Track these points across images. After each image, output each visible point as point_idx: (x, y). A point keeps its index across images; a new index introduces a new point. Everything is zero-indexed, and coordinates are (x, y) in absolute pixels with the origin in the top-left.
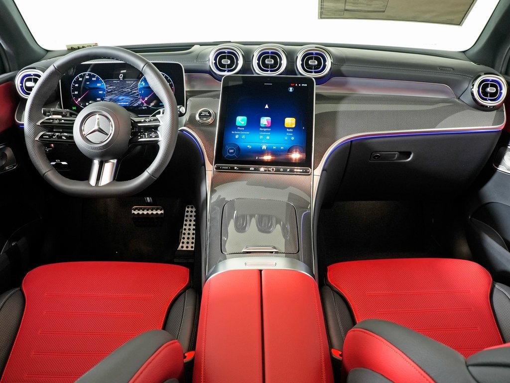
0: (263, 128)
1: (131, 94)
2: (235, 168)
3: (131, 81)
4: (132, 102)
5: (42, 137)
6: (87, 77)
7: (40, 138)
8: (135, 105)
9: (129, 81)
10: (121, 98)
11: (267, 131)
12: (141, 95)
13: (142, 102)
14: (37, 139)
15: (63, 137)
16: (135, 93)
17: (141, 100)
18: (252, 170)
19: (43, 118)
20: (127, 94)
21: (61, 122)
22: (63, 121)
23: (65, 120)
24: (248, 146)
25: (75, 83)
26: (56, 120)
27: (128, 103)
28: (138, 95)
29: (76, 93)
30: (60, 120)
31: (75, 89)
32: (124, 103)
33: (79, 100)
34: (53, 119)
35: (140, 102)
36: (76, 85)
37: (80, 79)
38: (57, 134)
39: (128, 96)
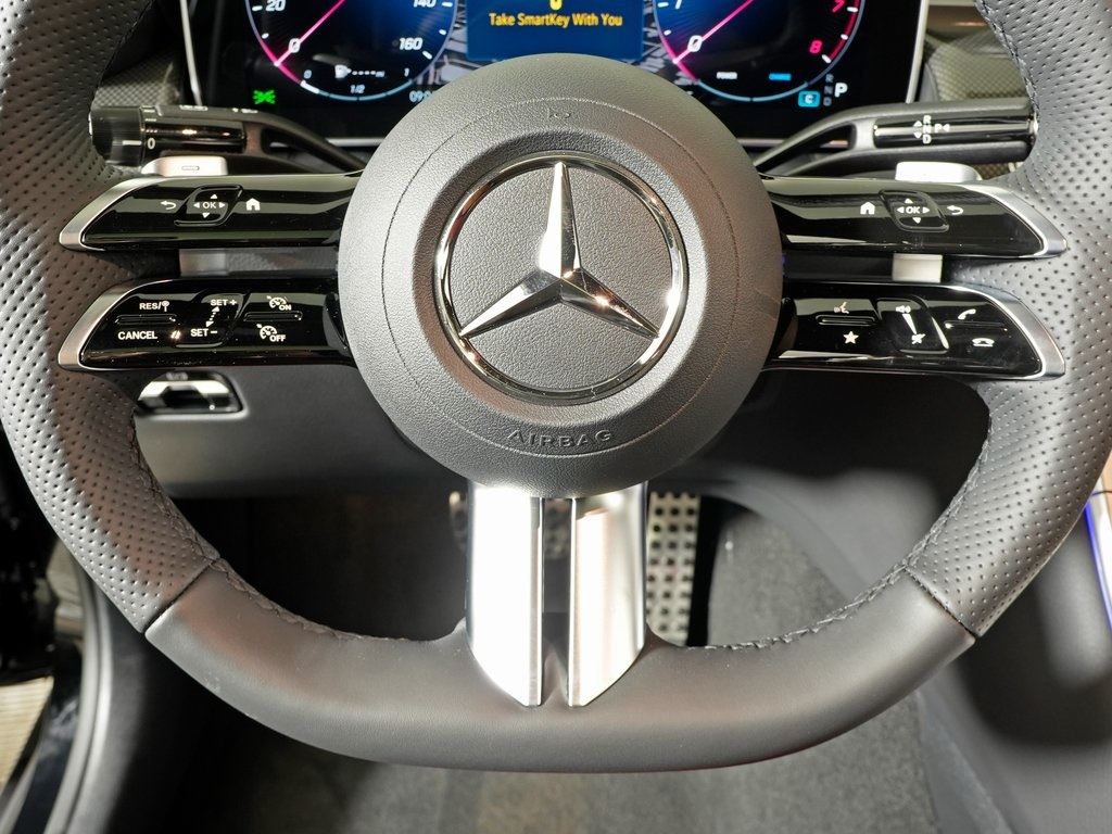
5: (104, 335)
7: (89, 346)
14: (71, 353)
15: (265, 331)
19: (105, 187)
21: (237, 209)
22: (253, 205)
23: (262, 196)
26: (204, 196)
29: (275, 4)
30: (228, 194)
33: (295, 45)
34: (177, 192)
38: (216, 302)
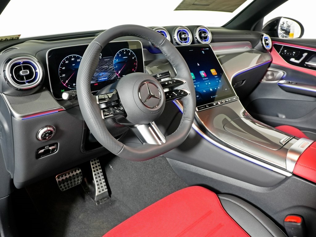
0: (204, 78)
1: (109, 70)
2: (207, 106)
3: (108, 58)
4: (109, 77)
6: (73, 59)
8: (112, 79)
9: (106, 58)
10: (101, 74)
11: (207, 80)
12: (116, 69)
13: (117, 75)
14: (103, 117)
16: (111, 68)
17: (116, 73)
18: (215, 105)
20: (106, 70)
24: (204, 91)
25: (62, 66)
27: (106, 78)
28: (113, 70)
29: (64, 75)
31: (63, 72)
32: (104, 79)
33: (67, 82)
35: (115, 76)
36: (63, 68)
37: (67, 62)
39: (107, 72)
